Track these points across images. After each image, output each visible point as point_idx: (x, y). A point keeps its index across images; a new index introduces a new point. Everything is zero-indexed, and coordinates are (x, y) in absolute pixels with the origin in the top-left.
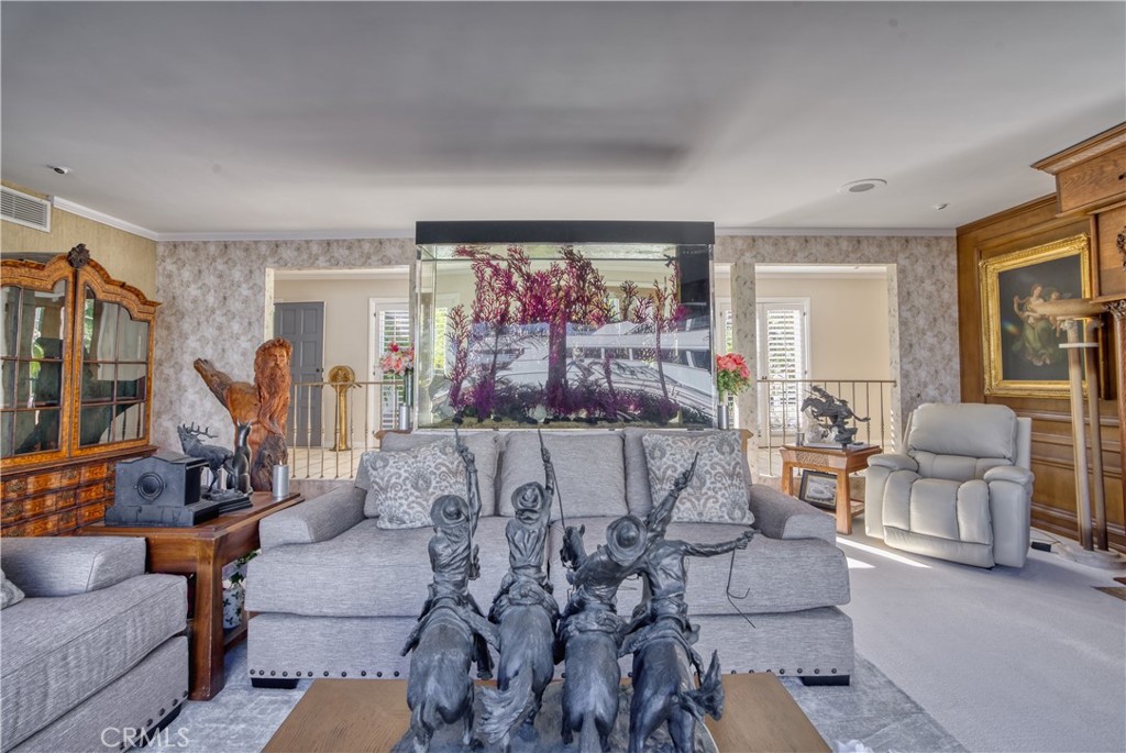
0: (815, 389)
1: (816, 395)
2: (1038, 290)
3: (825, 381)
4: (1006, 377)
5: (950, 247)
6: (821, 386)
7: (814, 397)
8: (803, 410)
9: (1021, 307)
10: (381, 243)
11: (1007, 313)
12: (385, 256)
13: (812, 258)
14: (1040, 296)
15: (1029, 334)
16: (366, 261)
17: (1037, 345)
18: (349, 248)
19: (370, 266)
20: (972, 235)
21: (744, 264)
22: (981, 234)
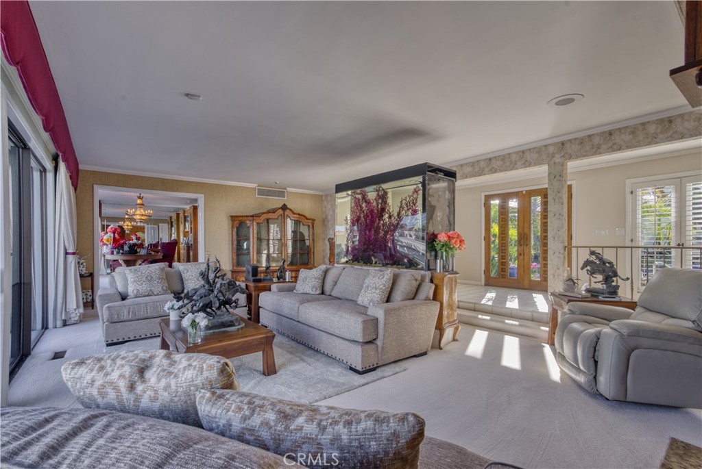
0: (593, 253)
1: (593, 258)
3: (603, 247)
6: (599, 251)
7: (591, 259)
8: (582, 269)
13: (615, 147)
21: (555, 163)
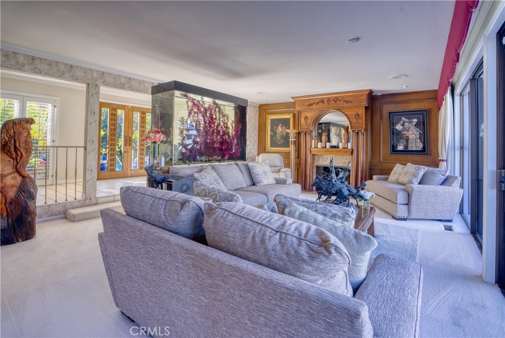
2: (280, 125)
4: (271, 147)
5: (257, 109)
9: (276, 129)
10: (71, 66)
11: (272, 130)
12: (74, 75)
14: (281, 127)
15: (278, 136)
16: (61, 76)
17: (280, 139)
18: (50, 65)
19: (64, 78)
20: (264, 107)
22: (266, 107)
